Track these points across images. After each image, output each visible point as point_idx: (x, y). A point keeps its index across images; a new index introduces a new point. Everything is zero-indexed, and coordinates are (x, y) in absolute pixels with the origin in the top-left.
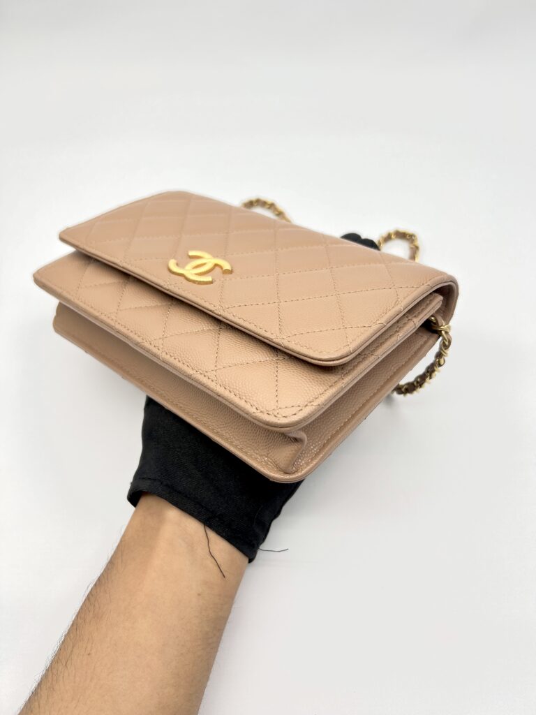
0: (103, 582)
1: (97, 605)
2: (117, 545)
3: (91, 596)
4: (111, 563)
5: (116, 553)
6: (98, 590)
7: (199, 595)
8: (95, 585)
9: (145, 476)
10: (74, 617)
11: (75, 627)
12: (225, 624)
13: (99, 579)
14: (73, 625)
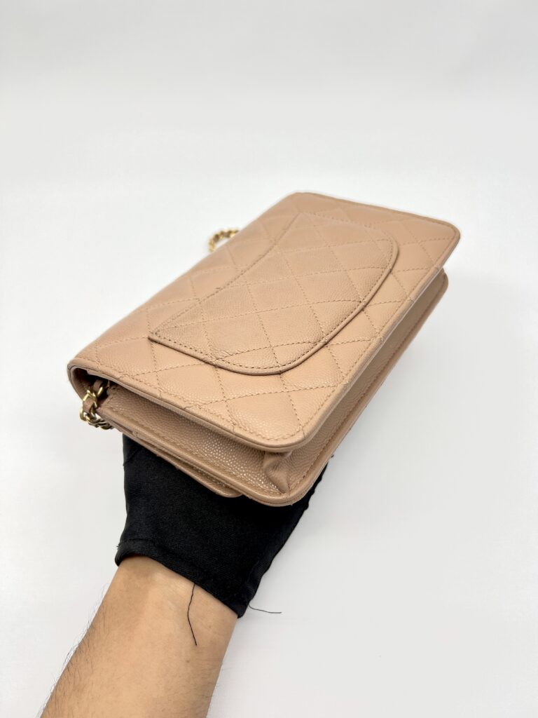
0: (84, 649)
1: (77, 676)
2: (99, 606)
3: (70, 665)
4: (93, 627)
5: (97, 616)
6: (79, 659)
7: (188, 662)
8: (76, 652)
9: (136, 537)
10: (53, 688)
11: (54, 700)
12: (213, 690)
13: (80, 646)
14: (51, 697)
